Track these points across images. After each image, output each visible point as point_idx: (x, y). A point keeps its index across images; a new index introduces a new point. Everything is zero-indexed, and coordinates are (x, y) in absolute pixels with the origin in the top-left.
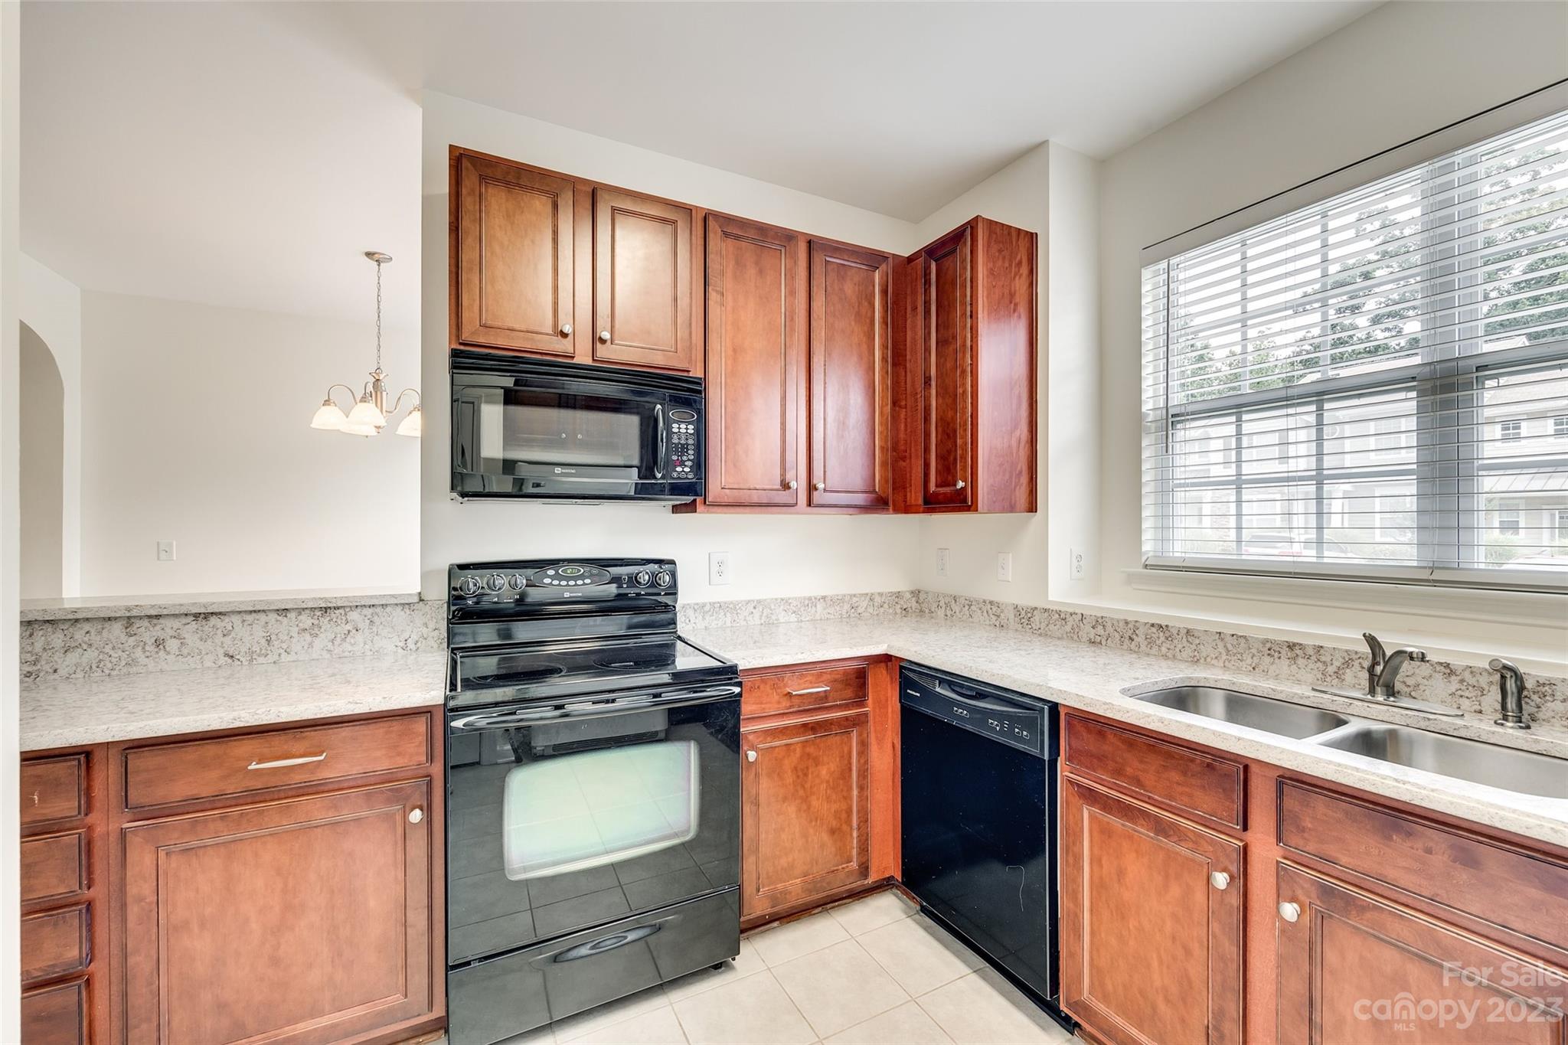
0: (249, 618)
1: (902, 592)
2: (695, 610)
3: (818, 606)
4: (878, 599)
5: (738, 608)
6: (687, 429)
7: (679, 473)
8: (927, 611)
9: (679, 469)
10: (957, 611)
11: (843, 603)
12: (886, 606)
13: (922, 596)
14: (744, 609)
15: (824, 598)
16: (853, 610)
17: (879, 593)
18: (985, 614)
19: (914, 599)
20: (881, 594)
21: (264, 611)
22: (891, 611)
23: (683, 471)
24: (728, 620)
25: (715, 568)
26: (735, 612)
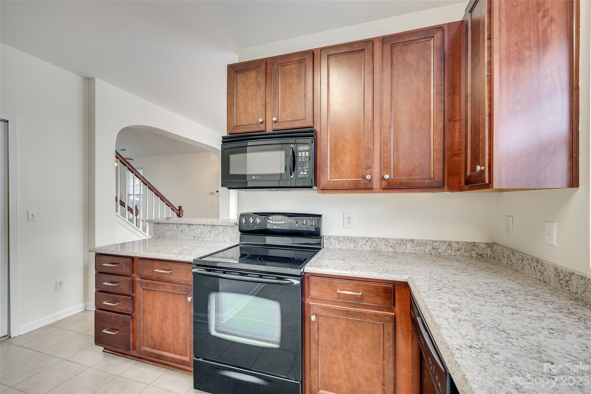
0: (198, 226)
1: (478, 243)
2: (335, 239)
3: (408, 245)
4: (455, 246)
5: (357, 240)
6: (305, 154)
7: (302, 175)
8: (497, 258)
9: (302, 173)
10: (515, 263)
11: (426, 245)
12: (462, 251)
13: (495, 247)
14: (360, 242)
15: (412, 241)
16: (434, 250)
17: (456, 242)
18: (533, 269)
19: (489, 249)
20: (458, 243)
21: (201, 225)
22: (467, 254)
23: (303, 174)
24: (352, 246)
25: (346, 220)
26: (356, 243)
